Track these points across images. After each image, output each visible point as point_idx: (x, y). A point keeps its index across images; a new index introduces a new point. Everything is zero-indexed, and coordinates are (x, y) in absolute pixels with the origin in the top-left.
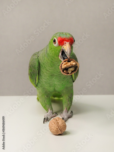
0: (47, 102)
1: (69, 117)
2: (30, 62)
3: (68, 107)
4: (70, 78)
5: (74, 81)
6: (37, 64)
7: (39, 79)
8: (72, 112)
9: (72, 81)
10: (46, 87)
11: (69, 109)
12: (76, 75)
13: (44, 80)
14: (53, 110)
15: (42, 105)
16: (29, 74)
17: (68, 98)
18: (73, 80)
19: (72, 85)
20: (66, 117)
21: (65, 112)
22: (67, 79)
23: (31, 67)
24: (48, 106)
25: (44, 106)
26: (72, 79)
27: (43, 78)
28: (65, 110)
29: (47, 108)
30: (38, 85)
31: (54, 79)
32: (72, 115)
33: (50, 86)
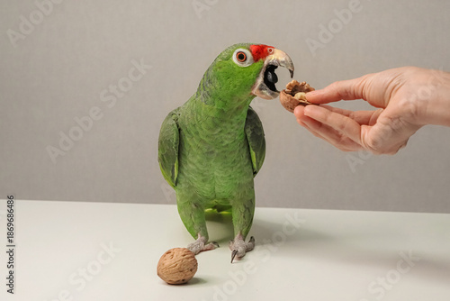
0: (195, 218)
1: (248, 250)
2: (161, 133)
3: (244, 230)
4: (247, 165)
5: (255, 173)
6: (175, 136)
7: (180, 165)
8: (252, 239)
9: (251, 170)
10: (196, 185)
11: (247, 233)
12: (261, 157)
13: (191, 166)
14: (207, 238)
15: (185, 225)
16: (159, 160)
17: (243, 209)
18: (253, 169)
19: (250, 179)
20: (240, 250)
21: (239, 238)
22: (239, 165)
23: (163, 143)
24: (196, 227)
25: (189, 226)
26: (250, 166)
27: (190, 162)
28: (237, 236)
29: (195, 232)
30: (179, 180)
31: (212, 162)
32: (254, 245)
33: (203, 181)
